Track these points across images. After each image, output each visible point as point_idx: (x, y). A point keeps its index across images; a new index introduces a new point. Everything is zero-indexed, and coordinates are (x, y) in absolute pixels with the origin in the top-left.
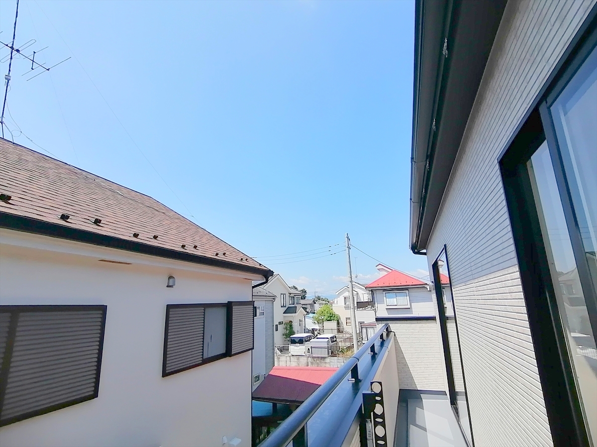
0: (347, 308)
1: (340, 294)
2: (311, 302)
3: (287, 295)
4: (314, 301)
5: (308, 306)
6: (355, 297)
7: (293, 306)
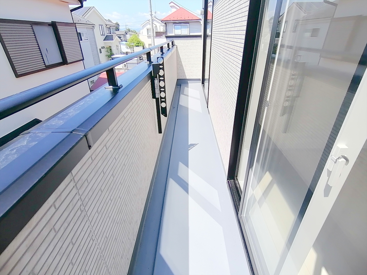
0: (149, 37)
1: (144, 27)
2: (124, 33)
3: (104, 26)
4: (126, 32)
5: (122, 36)
6: (154, 29)
7: (110, 35)
